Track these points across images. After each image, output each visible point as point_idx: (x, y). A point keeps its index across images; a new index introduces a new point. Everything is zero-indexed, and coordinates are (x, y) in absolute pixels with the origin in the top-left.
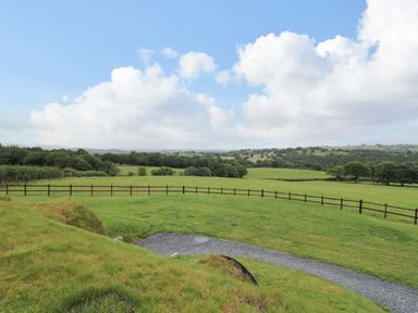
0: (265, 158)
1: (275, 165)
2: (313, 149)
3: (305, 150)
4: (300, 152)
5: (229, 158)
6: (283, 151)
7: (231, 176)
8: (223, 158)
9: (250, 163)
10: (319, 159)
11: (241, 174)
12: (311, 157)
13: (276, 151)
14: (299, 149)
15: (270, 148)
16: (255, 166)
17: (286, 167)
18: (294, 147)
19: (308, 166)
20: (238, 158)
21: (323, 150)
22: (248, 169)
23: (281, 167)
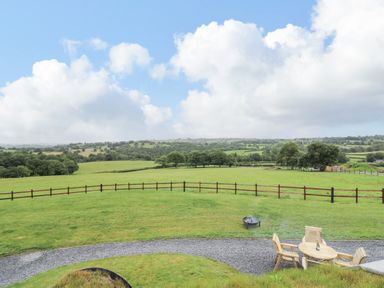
0: (98, 151)
1: (109, 158)
2: (143, 143)
3: (136, 144)
4: (132, 145)
5: (55, 154)
6: (117, 145)
7: (58, 173)
8: (47, 154)
9: (82, 158)
10: (148, 150)
11: (72, 170)
12: (142, 149)
13: (109, 144)
14: (131, 142)
15: (103, 142)
16: (88, 161)
17: (120, 159)
18: (127, 141)
19: (139, 157)
20: (66, 152)
21: (151, 143)
22: (79, 164)
23: (115, 160)
